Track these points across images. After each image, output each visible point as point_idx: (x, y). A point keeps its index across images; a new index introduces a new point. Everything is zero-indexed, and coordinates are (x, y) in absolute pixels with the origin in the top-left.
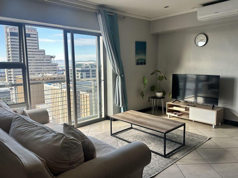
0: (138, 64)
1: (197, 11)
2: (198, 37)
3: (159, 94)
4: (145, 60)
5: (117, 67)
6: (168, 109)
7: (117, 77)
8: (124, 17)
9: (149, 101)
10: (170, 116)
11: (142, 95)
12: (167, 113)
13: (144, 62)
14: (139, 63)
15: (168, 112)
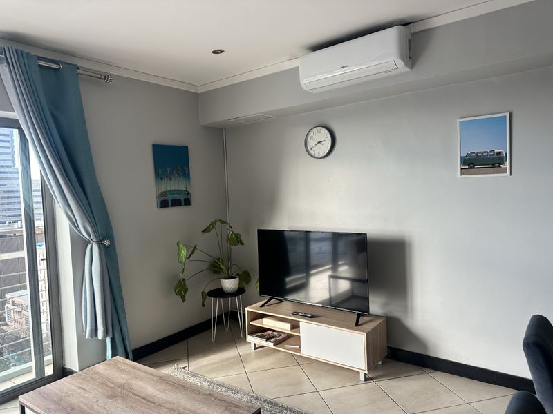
0: (164, 204)
1: (297, 68)
2: (311, 134)
3: (229, 285)
4: (189, 194)
5: (82, 218)
6: (249, 325)
7: (89, 246)
8: (106, 78)
9: (203, 305)
10: (255, 344)
11: (181, 289)
12: (249, 338)
13: (185, 199)
14: (170, 203)
15: (251, 334)
